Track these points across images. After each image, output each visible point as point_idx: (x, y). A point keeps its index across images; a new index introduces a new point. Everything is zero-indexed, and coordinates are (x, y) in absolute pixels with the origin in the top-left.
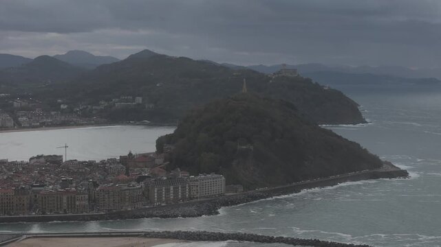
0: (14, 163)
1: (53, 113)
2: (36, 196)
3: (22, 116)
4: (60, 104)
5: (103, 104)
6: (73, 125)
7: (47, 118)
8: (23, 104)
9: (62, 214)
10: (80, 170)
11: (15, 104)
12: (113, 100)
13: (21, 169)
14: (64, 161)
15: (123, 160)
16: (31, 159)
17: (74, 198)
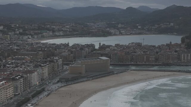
0: (122, 45)
1: (135, 30)
2: (133, 57)
3: (123, 30)
4: (138, 26)
5: (157, 26)
6: (144, 34)
7: (133, 31)
8: (122, 26)
9: (144, 63)
10: (150, 48)
11: (119, 26)
12: (161, 24)
13: (125, 48)
14: (143, 45)
15: (167, 45)
16: (129, 44)
17: (149, 57)
